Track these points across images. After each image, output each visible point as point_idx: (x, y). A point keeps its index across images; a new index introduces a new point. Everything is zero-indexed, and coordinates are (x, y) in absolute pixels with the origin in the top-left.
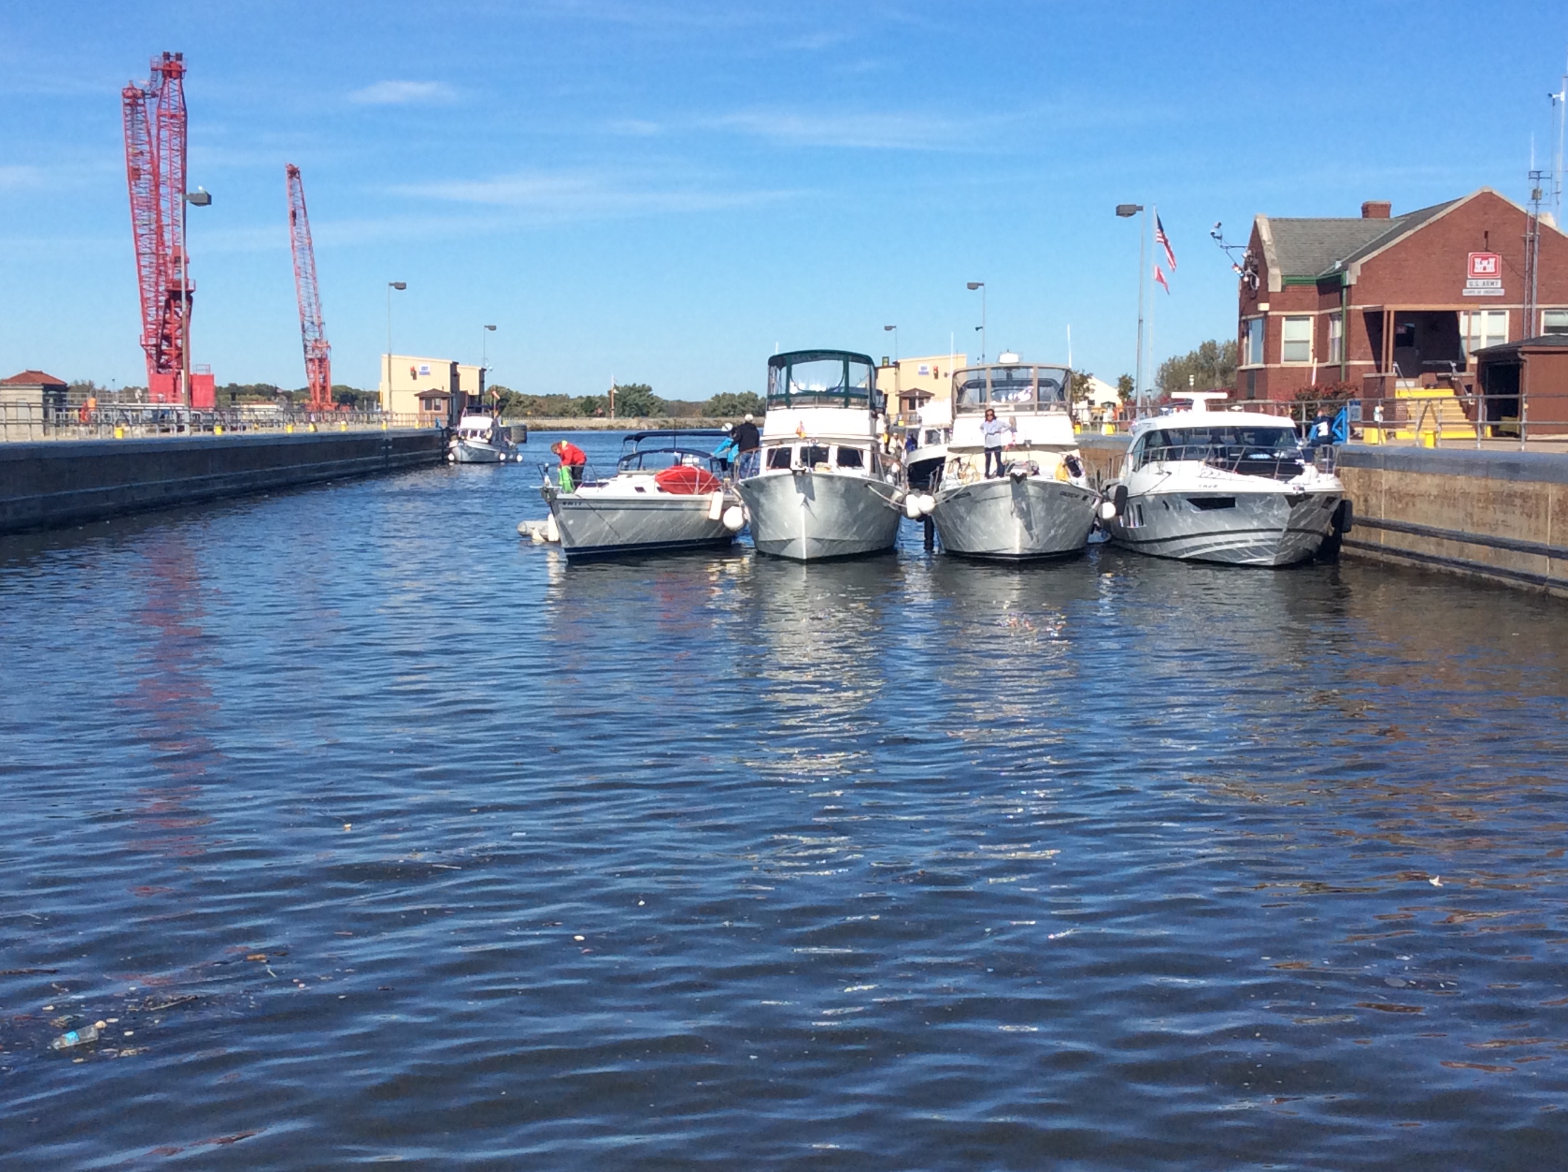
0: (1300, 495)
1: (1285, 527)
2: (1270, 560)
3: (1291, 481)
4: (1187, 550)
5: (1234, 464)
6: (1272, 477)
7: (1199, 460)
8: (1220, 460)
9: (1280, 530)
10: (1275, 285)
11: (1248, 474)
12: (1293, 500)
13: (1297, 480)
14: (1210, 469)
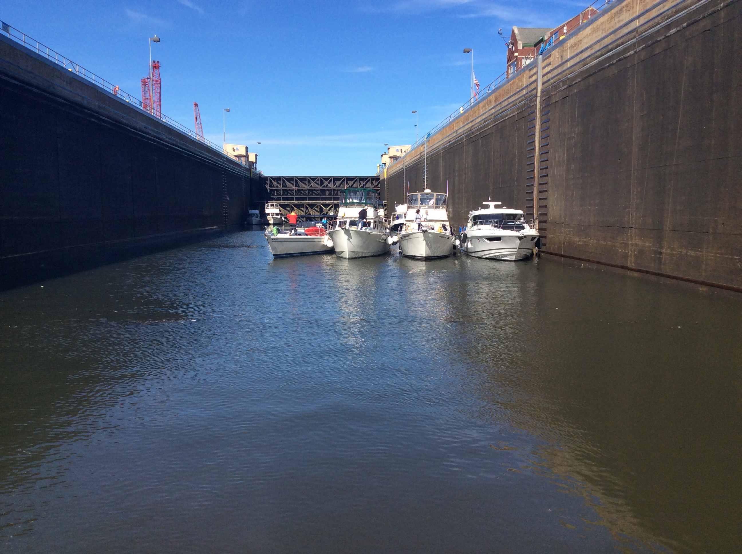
0: (522, 237)
1: (517, 247)
2: (513, 258)
3: (520, 232)
4: (485, 255)
5: (500, 226)
6: (513, 230)
7: (489, 225)
8: (496, 225)
9: (516, 248)
10: (520, 47)
11: (506, 230)
12: (520, 238)
13: (522, 231)
14: (493, 228)
